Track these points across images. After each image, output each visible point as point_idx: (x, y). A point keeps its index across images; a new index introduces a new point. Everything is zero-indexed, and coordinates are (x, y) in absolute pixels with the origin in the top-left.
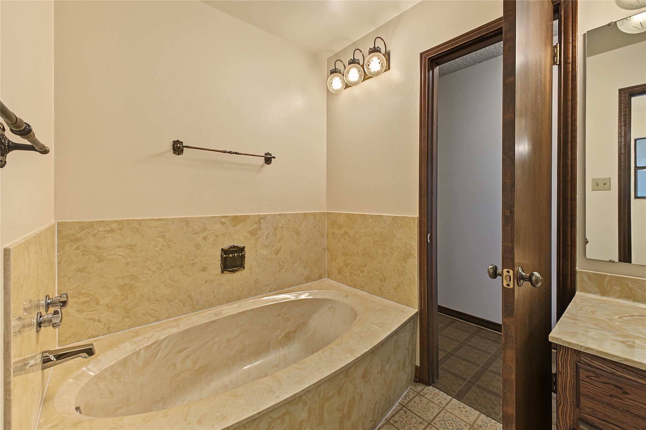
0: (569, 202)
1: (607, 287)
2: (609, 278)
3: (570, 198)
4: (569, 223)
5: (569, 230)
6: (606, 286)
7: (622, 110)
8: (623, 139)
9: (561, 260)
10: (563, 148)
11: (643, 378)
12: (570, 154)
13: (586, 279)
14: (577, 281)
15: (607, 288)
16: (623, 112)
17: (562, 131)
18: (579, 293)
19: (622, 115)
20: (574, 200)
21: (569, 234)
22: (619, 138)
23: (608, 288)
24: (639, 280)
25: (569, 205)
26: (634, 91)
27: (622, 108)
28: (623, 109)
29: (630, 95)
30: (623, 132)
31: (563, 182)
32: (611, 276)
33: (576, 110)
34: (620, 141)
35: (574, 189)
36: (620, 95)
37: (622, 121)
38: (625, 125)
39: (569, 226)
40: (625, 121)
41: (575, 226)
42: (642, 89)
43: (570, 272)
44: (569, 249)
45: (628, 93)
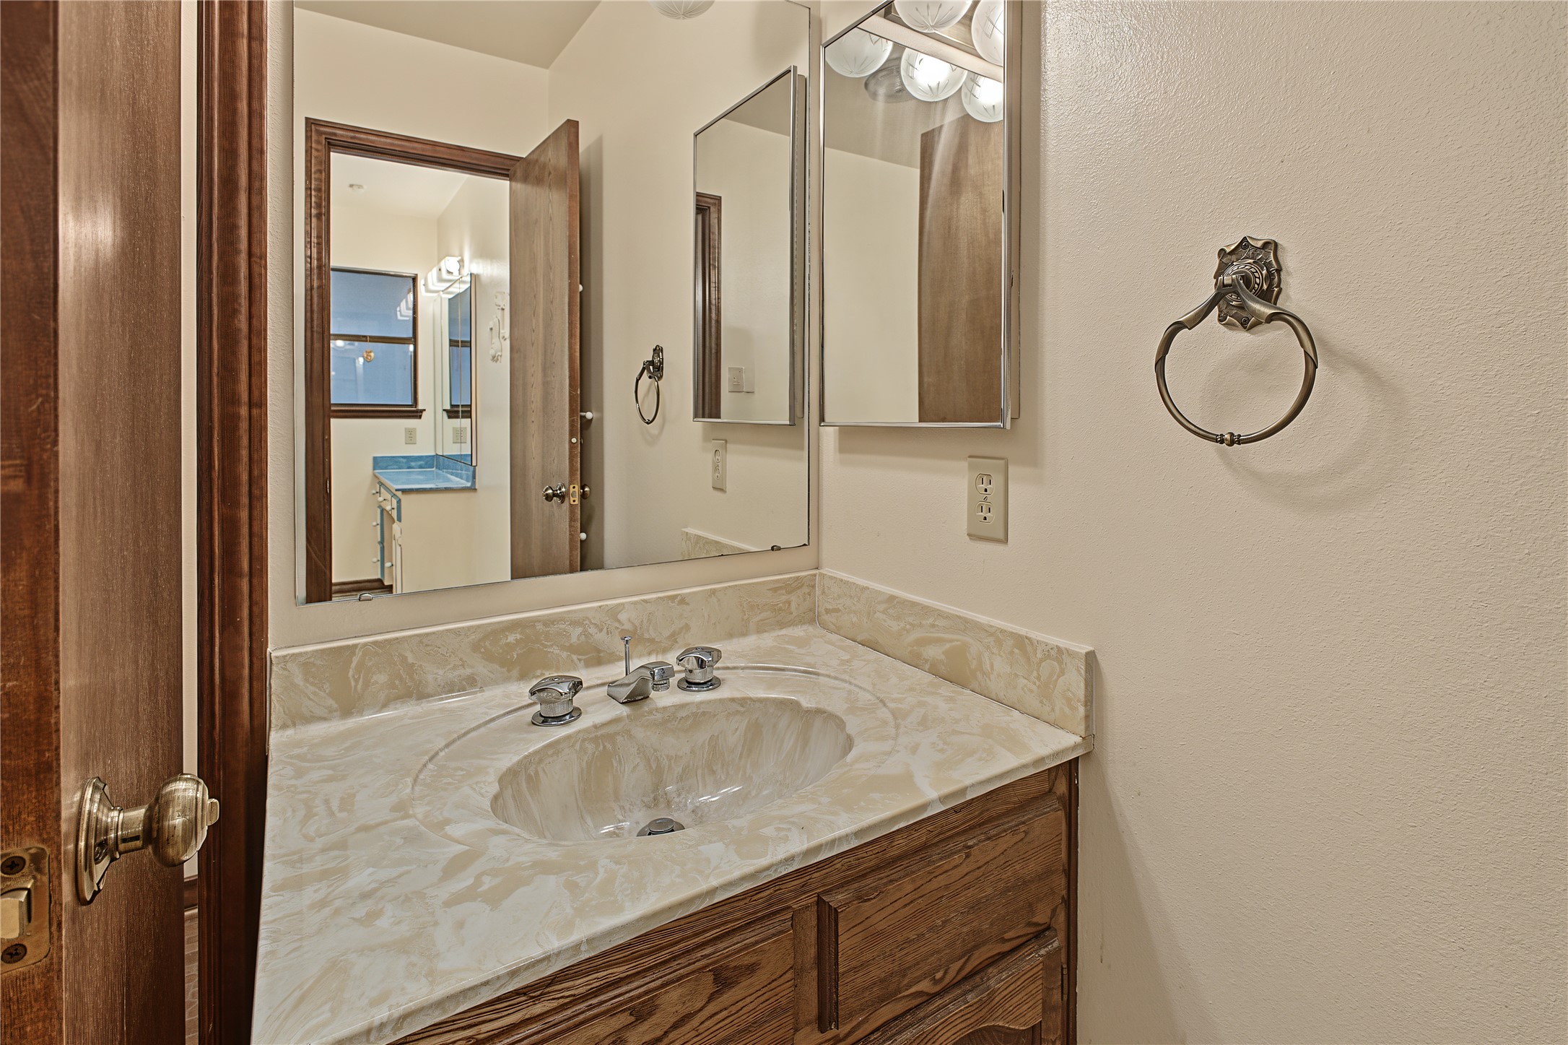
0: (244, 411)
1: (357, 681)
2: (361, 654)
3: (244, 397)
4: (244, 489)
5: (244, 515)
6: (353, 683)
7: (313, 176)
8: (315, 250)
9: (217, 635)
10: (221, 207)
11: (541, 994)
12: (243, 233)
13: (299, 680)
14: (273, 697)
15: (356, 686)
16: (316, 179)
17: (216, 141)
18: (279, 735)
19: (313, 187)
20: (261, 407)
21: (245, 530)
22: (306, 247)
23: (359, 687)
24: (427, 634)
25: (244, 425)
26: (335, 134)
27: (313, 170)
28: (315, 173)
29: (329, 143)
30: (314, 234)
31: (220, 337)
32: (365, 644)
33: (262, 78)
34: (309, 254)
35: (260, 363)
36: (309, 134)
37: (313, 204)
38: (319, 216)
39: (245, 500)
40: (319, 206)
41: (264, 499)
42: (352, 138)
43: (246, 672)
44: (245, 585)
45: (324, 136)
